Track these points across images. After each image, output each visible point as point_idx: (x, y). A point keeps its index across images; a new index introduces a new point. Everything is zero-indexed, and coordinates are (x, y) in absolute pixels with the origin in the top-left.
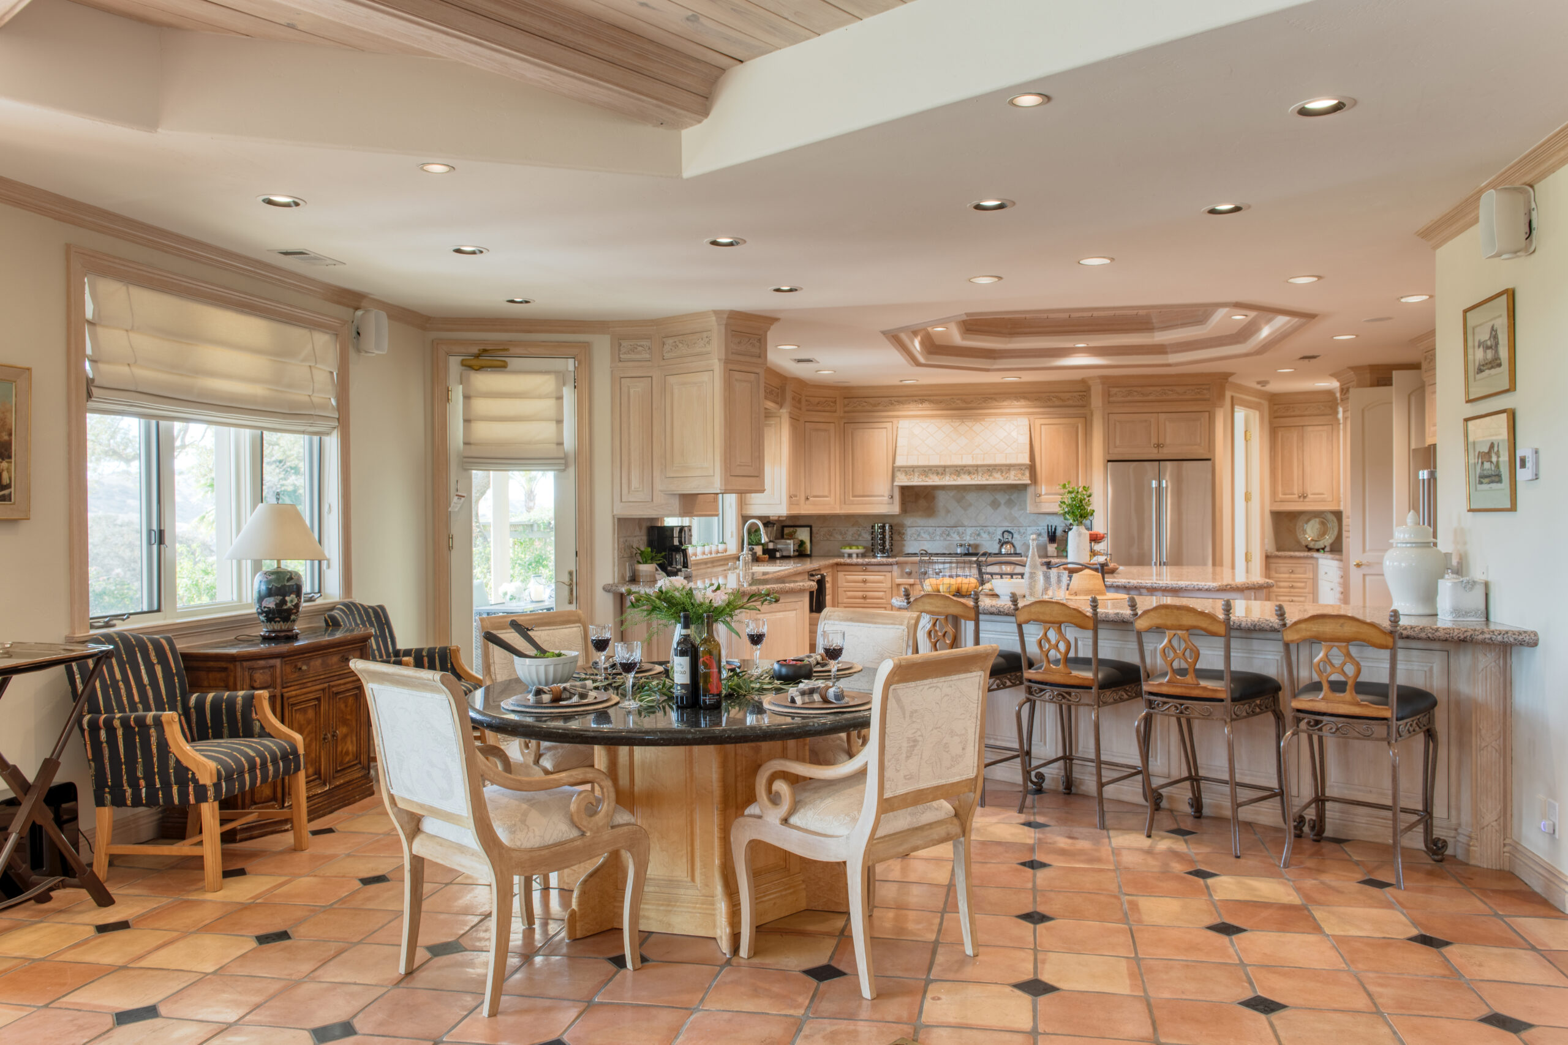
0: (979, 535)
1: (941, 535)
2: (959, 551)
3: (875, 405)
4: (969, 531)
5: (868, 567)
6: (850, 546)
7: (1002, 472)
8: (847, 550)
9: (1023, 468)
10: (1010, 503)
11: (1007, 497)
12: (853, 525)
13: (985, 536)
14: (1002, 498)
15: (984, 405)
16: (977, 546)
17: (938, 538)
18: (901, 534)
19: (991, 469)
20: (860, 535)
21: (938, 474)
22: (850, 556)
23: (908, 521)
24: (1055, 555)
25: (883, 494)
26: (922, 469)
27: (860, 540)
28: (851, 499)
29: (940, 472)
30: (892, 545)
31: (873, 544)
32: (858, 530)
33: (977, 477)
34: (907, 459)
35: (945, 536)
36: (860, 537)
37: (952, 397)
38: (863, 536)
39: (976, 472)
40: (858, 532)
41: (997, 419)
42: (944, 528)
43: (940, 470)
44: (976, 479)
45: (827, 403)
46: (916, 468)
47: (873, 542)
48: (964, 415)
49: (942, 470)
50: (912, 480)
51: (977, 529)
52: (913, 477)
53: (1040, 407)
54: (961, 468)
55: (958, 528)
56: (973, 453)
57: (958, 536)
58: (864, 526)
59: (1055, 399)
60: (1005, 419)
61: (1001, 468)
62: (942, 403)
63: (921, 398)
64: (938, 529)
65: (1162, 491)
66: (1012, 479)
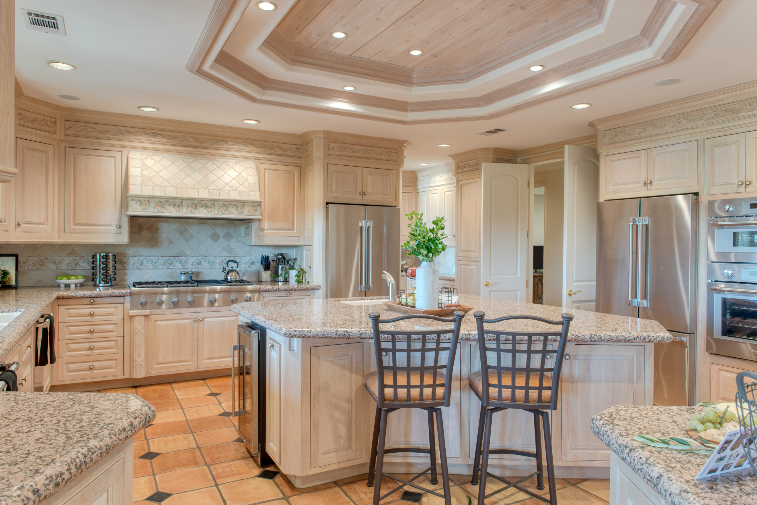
0: (200, 264)
1: (164, 264)
2: (183, 278)
4: (191, 260)
5: (96, 299)
6: (68, 276)
7: (237, 208)
8: (65, 281)
9: (256, 205)
10: (228, 236)
11: (226, 231)
12: (69, 255)
13: (206, 264)
14: (221, 231)
15: (216, 146)
16: (198, 274)
17: (161, 266)
18: (123, 263)
19: (227, 203)
20: (77, 265)
21: (175, 205)
22: (67, 286)
23: (131, 251)
24: (269, 280)
25: (110, 223)
26: (158, 200)
27: (77, 271)
28: (73, 227)
29: (177, 204)
30: (115, 274)
31: (93, 275)
32: (77, 259)
33: (214, 211)
34: (142, 189)
35: (168, 265)
36: (78, 268)
37: (184, 135)
38: (81, 267)
39: (213, 206)
40: (76, 262)
41: (227, 160)
42: (167, 258)
43: (177, 202)
44: (213, 213)
45: (44, 121)
46: (152, 198)
47: (94, 272)
48: (197, 153)
49: (179, 202)
50: (147, 210)
51: (198, 258)
52: (148, 207)
53: (265, 154)
54: (198, 201)
55: (181, 257)
56: (209, 188)
57: (180, 264)
58: (82, 255)
59: (277, 148)
60: (234, 161)
61: (237, 203)
62: (175, 139)
63: (153, 131)
64: (161, 258)
65: (368, 229)
66: (246, 214)
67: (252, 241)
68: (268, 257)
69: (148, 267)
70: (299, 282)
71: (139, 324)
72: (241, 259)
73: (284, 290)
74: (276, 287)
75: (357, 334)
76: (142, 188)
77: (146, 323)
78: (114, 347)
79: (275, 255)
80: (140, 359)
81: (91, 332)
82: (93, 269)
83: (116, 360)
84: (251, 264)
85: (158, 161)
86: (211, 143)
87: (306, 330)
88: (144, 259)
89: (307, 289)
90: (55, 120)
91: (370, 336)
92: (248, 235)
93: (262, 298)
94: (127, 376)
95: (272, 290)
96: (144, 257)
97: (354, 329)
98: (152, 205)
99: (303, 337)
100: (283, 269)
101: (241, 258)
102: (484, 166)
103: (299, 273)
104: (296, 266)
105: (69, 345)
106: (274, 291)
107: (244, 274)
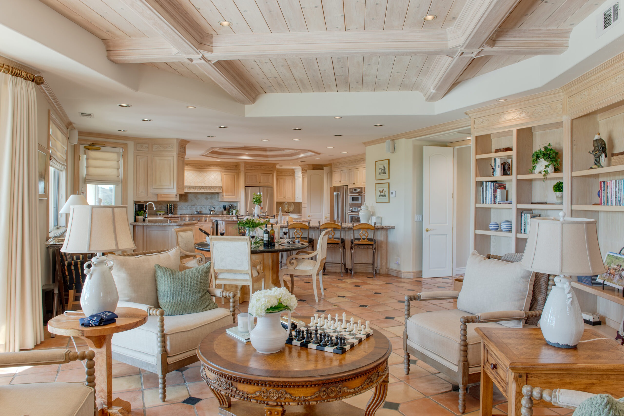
0: (201, 208)
1: (189, 208)
2: (196, 213)
4: (199, 207)
6: (160, 212)
8: (159, 213)
9: (220, 188)
10: (211, 198)
11: (211, 196)
12: (159, 205)
13: (203, 208)
14: (209, 197)
15: (207, 167)
16: (201, 212)
18: (177, 207)
19: (210, 187)
20: (162, 208)
21: (194, 188)
22: (160, 215)
23: (180, 203)
24: (226, 214)
25: (173, 194)
27: (162, 210)
30: (174, 211)
33: (206, 190)
35: (191, 208)
38: (164, 208)
42: (190, 206)
47: (167, 210)
48: (201, 170)
49: (195, 187)
50: (186, 190)
51: (201, 206)
53: (224, 169)
54: (201, 187)
55: (195, 206)
56: (205, 182)
57: (195, 208)
58: (163, 205)
59: (228, 167)
61: (214, 187)
64: (188, 206)
66: (217, 191)
67: (220, 200)
68: (226, 206)
69: (185, 208)
70: (236, 214)
72: (216, 206)
79: (228, 205)
84: (219, 208)
86: (205, 167)
88: (183, 206)
92: (218, 198)
98: (187, 188)
100: (231, 210)
102: (308, 171)
104: (236, 209)
107: (217, 212)
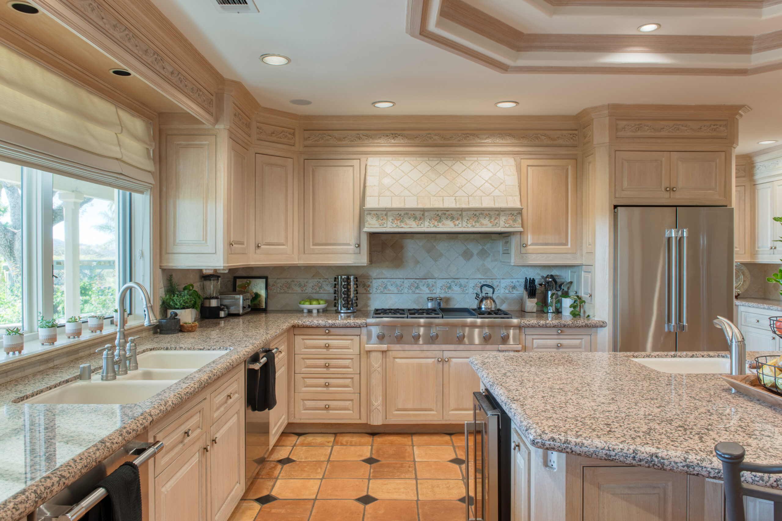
0: (450, 288)
1: (409, 288)
2: (430, 305)
3: (340, 140)
4: (440, 283)
5: (332, 330)
6: (310, 300)
7: (491, 218)
8: (306, 306)
9: (515, 213)
10: (483, 254)
11: (481, 247)
12: (313, 277)
13: (456, 289)
14: (474, 248)
15: (465, 142)
16: (447, 300)
17: (406, 291)
18: (366, 287)
19: (477, 213)
20: (321, 288)
21: (415, 218)
22: (310, 312)
23: (374, 273)
24: (535, 310)
25: (348, 242)
26: (397, 213)
27: (321, 295)
28: (312, 247)
29: (418, 216)
30: (357, 299)
31: (335, 300)
32: (321, 282)
33: (462, 223)
34: (379, 201)
35: (414, 289)
36: (322, 291)
37: (428, 132)
38: (324, 290)
39: (460, 217)
40: (320, 285)
41: (479, 159)
42: (412, 280)
43: (418, 214)
44: (460, 225)
45: (283, 133)
46: (390, 211)
47: (335, 297)
48: (442, 152)
49: (421, 214)
50: (385, 225)
51: (447, 280)
52: (386, 222)
53: (528, 146)
54: (443, 212)
55: (428, 280)
56: (456, 195)
57: (427, 288)
58: (326, 277)
59: (543, 138)
60: (488, 159)
61: (490, 212)
62: (418, 139)
63: (393, 132)
64: (406, 281)
65: (680, 241)
66: (501, 226)
67: (514, 260)
68: (533, 280)
69: (392, 291)
70: (575, 315)
71: (376, 361)
72: (500, 282)
73: (554, 327)
74: (542, 322)
75: (679, 465)
76: (379, 199)
77: (384, 360)
78: (350, 385)
79: (543, 277)
80: (377, 402)
81: (327, 367)
82: (335, 293)
83: (352, 400)
84: (512, 289)
85: (398, 166)
86: (459, 139)
87: (573, 440)
88: (388, 282)
89: (587, 326)
90: (293, 131)
91: (710, 472)
92: (506, 252)
93: (524, 336)
94: (363, 421)
95: (537, 325)
96: (387, 280)
97: (672, 453)
98: (390, 219)
99: (567, 452)
100: (554, 297)
101: (498, 280)
103: (575, 302)
104: (572, 293)
105: (306, 380)
106: (540, 327)
107: (503, 302)
